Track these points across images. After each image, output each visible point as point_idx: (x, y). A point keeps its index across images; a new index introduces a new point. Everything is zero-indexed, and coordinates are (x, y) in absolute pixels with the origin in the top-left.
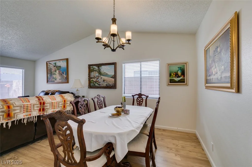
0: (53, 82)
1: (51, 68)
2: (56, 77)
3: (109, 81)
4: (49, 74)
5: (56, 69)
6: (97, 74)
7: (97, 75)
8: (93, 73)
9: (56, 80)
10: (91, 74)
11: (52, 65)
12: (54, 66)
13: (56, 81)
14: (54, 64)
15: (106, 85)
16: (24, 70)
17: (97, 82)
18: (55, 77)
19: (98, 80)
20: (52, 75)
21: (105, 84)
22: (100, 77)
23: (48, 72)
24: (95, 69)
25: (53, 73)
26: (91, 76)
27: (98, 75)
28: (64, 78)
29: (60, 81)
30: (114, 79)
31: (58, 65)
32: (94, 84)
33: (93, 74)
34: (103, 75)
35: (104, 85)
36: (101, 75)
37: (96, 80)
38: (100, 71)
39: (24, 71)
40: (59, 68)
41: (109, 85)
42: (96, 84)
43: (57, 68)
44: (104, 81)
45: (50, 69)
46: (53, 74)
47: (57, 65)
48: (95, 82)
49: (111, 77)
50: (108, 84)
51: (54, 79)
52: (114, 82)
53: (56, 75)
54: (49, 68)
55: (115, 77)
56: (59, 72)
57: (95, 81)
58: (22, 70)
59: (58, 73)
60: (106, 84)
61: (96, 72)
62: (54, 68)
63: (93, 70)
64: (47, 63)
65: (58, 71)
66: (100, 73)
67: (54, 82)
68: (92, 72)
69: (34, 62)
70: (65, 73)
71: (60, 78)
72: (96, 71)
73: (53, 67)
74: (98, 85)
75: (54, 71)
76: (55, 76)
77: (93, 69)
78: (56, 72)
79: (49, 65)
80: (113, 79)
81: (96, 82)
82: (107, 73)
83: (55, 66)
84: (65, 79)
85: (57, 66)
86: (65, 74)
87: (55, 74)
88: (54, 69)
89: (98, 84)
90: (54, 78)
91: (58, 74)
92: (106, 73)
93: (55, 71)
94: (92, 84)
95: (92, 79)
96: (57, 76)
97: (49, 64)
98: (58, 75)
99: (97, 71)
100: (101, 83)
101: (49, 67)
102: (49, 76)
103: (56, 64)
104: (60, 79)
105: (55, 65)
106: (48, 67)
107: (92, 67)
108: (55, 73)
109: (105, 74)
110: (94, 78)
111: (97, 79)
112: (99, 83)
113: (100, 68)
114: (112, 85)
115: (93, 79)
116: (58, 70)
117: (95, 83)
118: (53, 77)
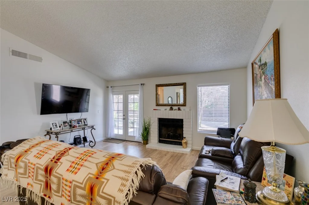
2: (261, 94)
12: (259, 67)
14: (259, 61)
25: (258, 84)
43: (263, 69)
47: (262, 63)
62: (259, 70)
76: (260, 91)
85: (262, 66)
88: (259, 75)
93: (261, 79)
96: (263, 90)
98: (264, 87)
103: (261, 59)
105: (260, 63)
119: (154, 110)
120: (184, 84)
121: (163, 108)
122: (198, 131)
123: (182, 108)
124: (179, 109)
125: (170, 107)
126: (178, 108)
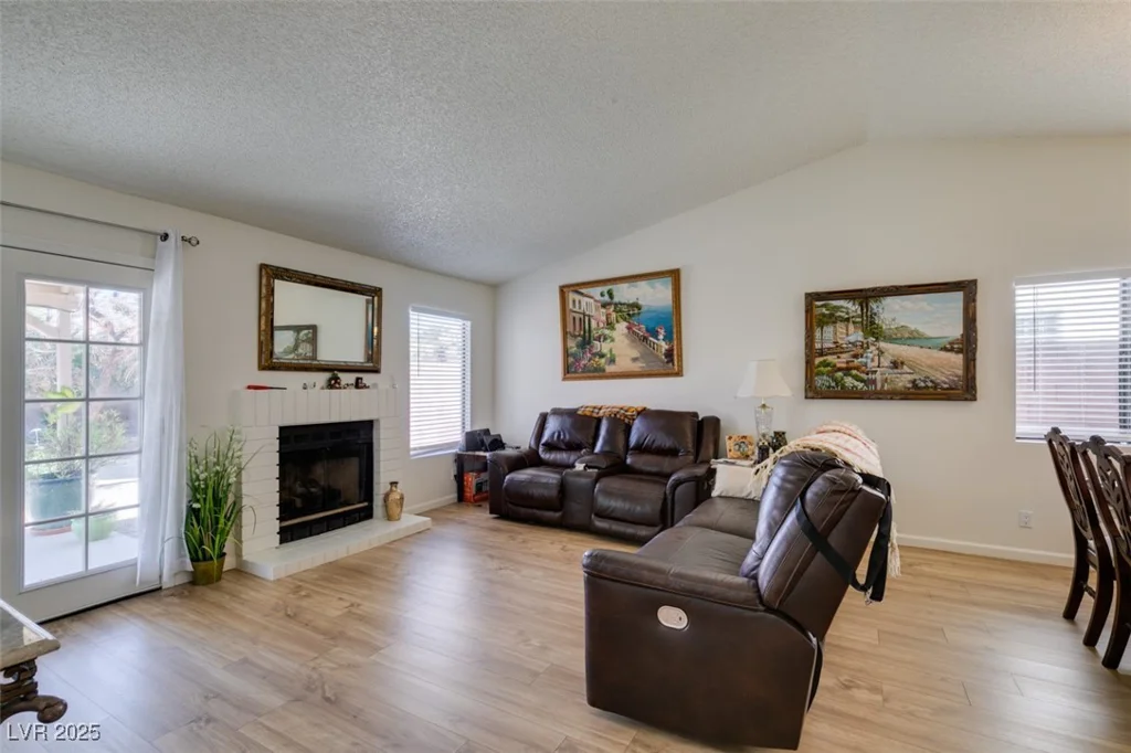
0: (598, 373)
1: (584, 315)
2: (611, 351)
3: (931, 367)
4: (575, 336)
5: (614, 315)
6: (857, 336)
7: (852, 338)
8: (829, 330)
9: (612, 361)
10: (818, 334)
11: (592, 301)
12: (604, 306)
13: (610, 369)
14: (602, 295)
15: (914, 382)
16: (468, 323)
17: (857, 368)
18: (605, 351)
19: (860, 360)
20: (589, 343)
21: (903, 381)
22: (872, 348)
23: (570, 328)
24: (839, 314)
25: (595, 334)
26: (818, 346)
27: (861, 339)
28: (657, 356)
29: (637, 367)
30: (961, 356)
31: (623, 301)
32: (835, 380)
33: (827, 336)
34: (891, 339)
35: (901, 384)
36: (877, 339)
37: (848, 362)
38: (873, 323)
39: (469, 329)
40: (631, 311)
41: (931, 381)
42: (849, 381)
43: (620, 311)
44: (895, 365)
45: (577, 316)
46: (598, 339)
47: (616, 300)
48: (840, 369)
49: (944, 349)
50: (925, 382)
51: (603, 360)
52: (960, 372)
53: (613, 340)
54: (574, 314)
55: (967, 345)
56: (629, 328)
57: (844, 365)
58: (460, 322)
59: (626, 331)
60: (910, 377)
61: (851, 327)
62: (604, 310)
63: (832, 319)
64: (565, 290)
65: (622, 327)
66: (872, 329)
67: (604, 370)
68: (827, 323)
69: (494, 289)
70: (662, 332)
71: (635, 354)
72: (848, 320)
73: (597, 309)
74: (860, 385)
75: (601, 325)
76: (605, 347)
77: (832, 315)
78: (613, 328)
79: (574, 301)
80: (958, 359)
81: (847, 371)
82: (917, 331)
83: (610, 304)
84: (663, 362)
85: (616, 304)
86: (661, 337)
87: (605, 339)
88: (604, 318)
89: (862, 381)
90: (602, 356)
91: (627, 336)
92: (913, 327)
93: (610, 325)
94: (825, 377)
95: (821, 355)
96: (619, 345)
97: (577, 297)
98: (627, 341)
99: (854, 322)
100: (878, 376)
101: (577, 309)
102: (577, 346)
103: (615, 293)
104: (635, 360)
105: (607, 298)
106: (571, 306)
107: (822, 306)
108: (607, 332)
109: (907, 335)
110: (837, 350)
111: (856, 356)
112: (865, 376)
113: (873, 305)
114: (946, 386)
115: (830, 359)
116: (625, 320)
117: (840, 374)
118: (594, 351)
119: (249, 387)
120: (373, 293)
121: (293, 380)
122: (412, 453)
123: (367, 378)
124: (358, 384)
125: (327, 375)
126: (358, 379)
